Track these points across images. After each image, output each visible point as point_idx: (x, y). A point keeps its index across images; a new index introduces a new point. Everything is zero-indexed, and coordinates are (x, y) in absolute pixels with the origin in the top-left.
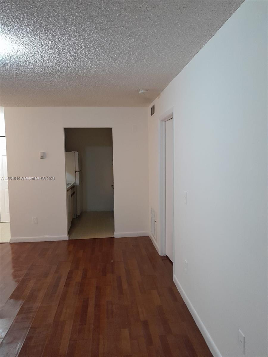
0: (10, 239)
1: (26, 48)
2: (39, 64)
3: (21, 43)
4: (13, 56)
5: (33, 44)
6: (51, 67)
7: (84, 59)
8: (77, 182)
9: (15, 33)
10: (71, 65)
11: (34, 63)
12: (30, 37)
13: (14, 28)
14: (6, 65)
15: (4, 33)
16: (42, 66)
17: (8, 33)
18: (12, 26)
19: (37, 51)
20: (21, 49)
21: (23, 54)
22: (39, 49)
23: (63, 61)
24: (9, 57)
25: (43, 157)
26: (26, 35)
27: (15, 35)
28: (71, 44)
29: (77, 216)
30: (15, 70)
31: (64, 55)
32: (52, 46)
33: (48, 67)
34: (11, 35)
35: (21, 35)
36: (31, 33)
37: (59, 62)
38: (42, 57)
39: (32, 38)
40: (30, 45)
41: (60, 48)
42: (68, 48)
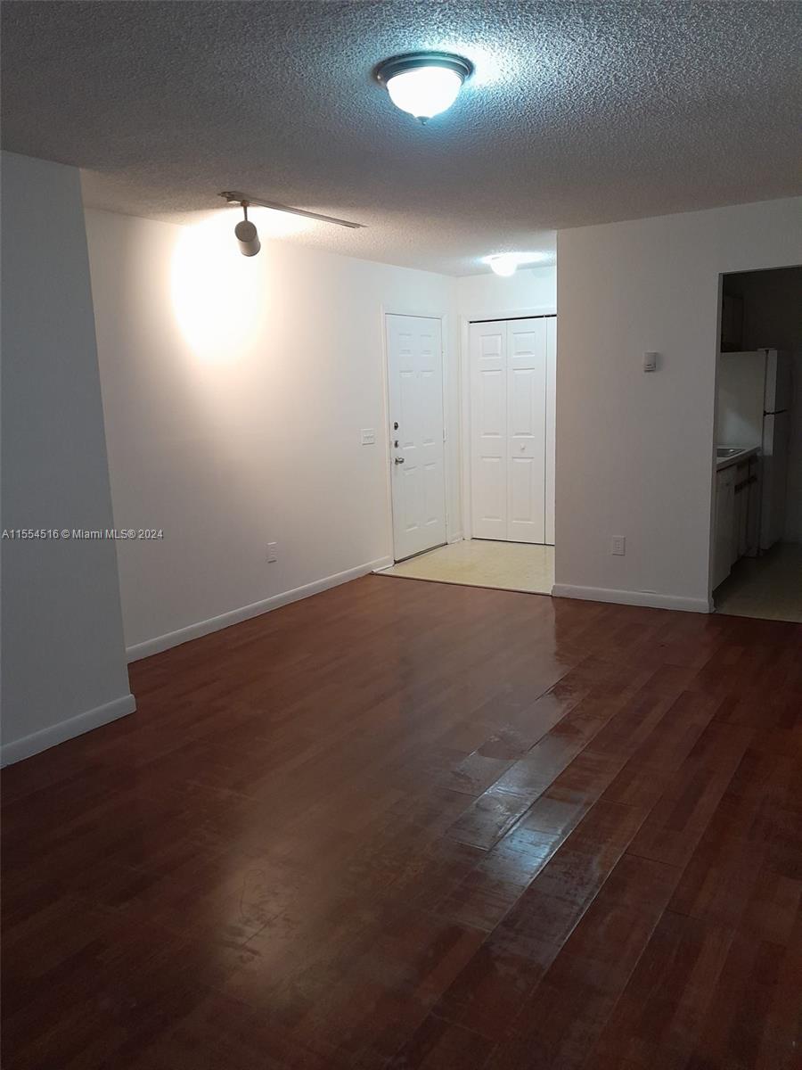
0: (554, 587)
1: (557, 55)
2: (607, 90)
3: (541, 45)
4: (533, 85)
5: (573, 40)
6: (642, 91)
7: (734, 43)
8: (765, 448)
9: (518, 23)
10: (700, 71)
11: (593, 92)
12: (559, 24)
13: (512, 9)
14: (525, 113)
15: (493, 30)
16: (618, 95)
17: (502, 27)
18: (505, 8)
19: (589, 57)
20: (546, 60)
21: (556, 73)
22: (593, 50)
23: (672, 64)
24: (526, 90)
25: (653, 366)
26: (545, 19)
27: (520, 29)
28: (678, 8)
29: (758, 551)
30: (551, 121)
31: (669, 48)
32: (624, 30)
33: (636, 93)
34: (511, 31)
35: (533, 24)
36: (557, 12)
37: (660, 72)
38: (608, 69)
39: (564, 23)
40: (566, 44)
41: (649, 29)
42: (673, 24)
